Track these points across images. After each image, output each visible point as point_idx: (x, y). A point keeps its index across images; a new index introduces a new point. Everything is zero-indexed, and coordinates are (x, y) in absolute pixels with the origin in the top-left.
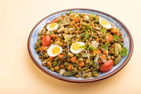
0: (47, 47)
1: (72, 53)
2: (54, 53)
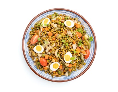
2: (55, 68)
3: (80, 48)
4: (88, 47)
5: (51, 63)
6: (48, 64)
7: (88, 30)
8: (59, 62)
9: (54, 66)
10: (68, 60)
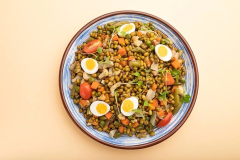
0: (88, 101)
1: (123, 115)
2: (99, 112)
3: (159, 103)
4: (173, 108)
5: (98, 100)
6: (92, 97)
7: (190, 81)
8: (110, 105)
9: (99, 108)
10: (126, 110)
